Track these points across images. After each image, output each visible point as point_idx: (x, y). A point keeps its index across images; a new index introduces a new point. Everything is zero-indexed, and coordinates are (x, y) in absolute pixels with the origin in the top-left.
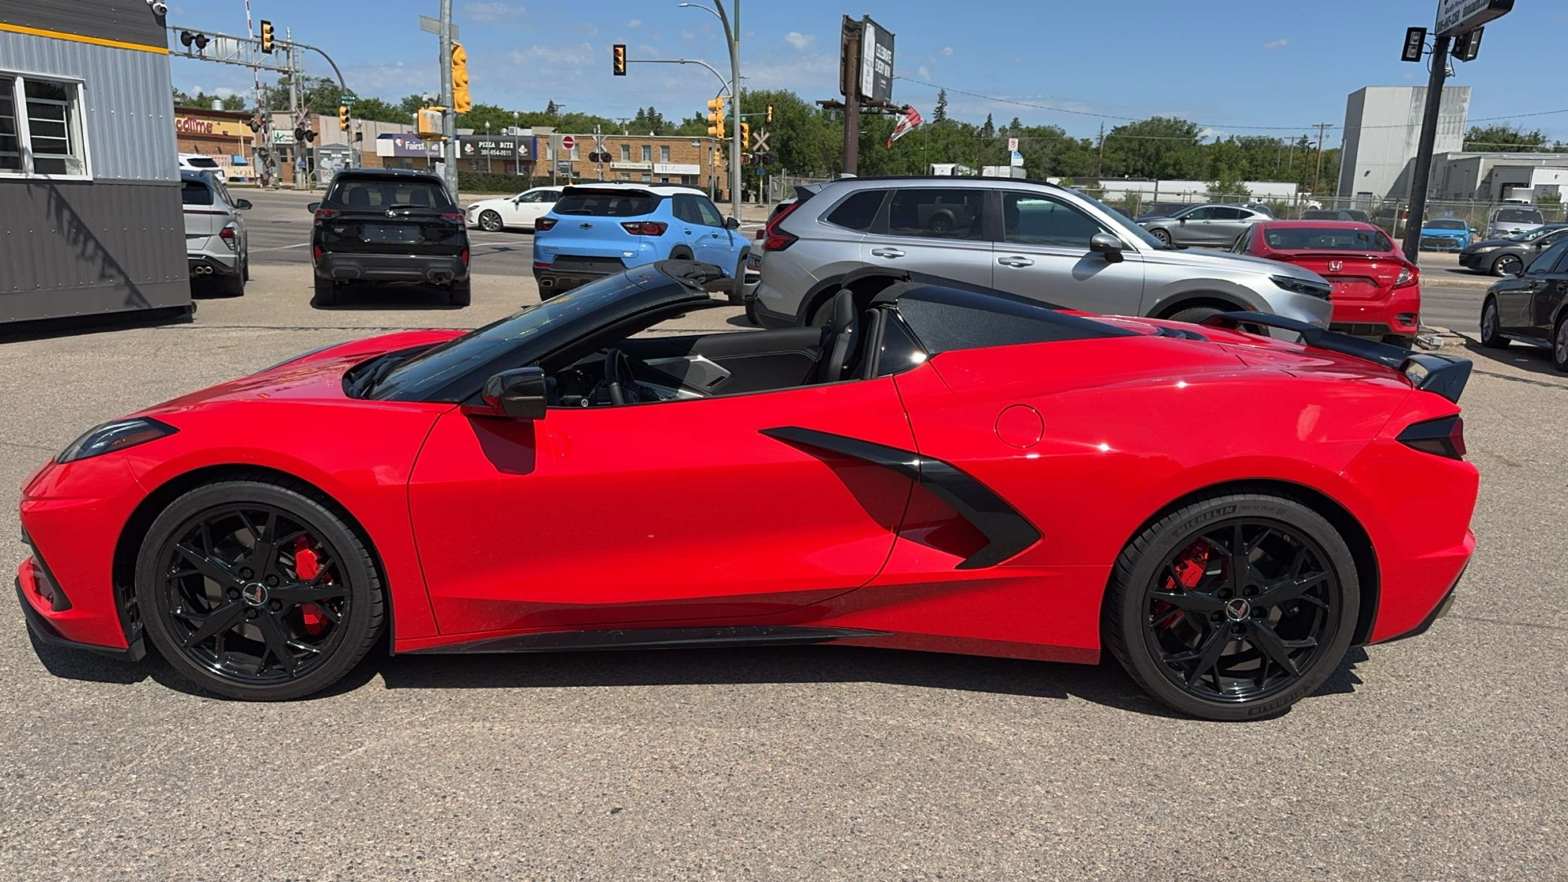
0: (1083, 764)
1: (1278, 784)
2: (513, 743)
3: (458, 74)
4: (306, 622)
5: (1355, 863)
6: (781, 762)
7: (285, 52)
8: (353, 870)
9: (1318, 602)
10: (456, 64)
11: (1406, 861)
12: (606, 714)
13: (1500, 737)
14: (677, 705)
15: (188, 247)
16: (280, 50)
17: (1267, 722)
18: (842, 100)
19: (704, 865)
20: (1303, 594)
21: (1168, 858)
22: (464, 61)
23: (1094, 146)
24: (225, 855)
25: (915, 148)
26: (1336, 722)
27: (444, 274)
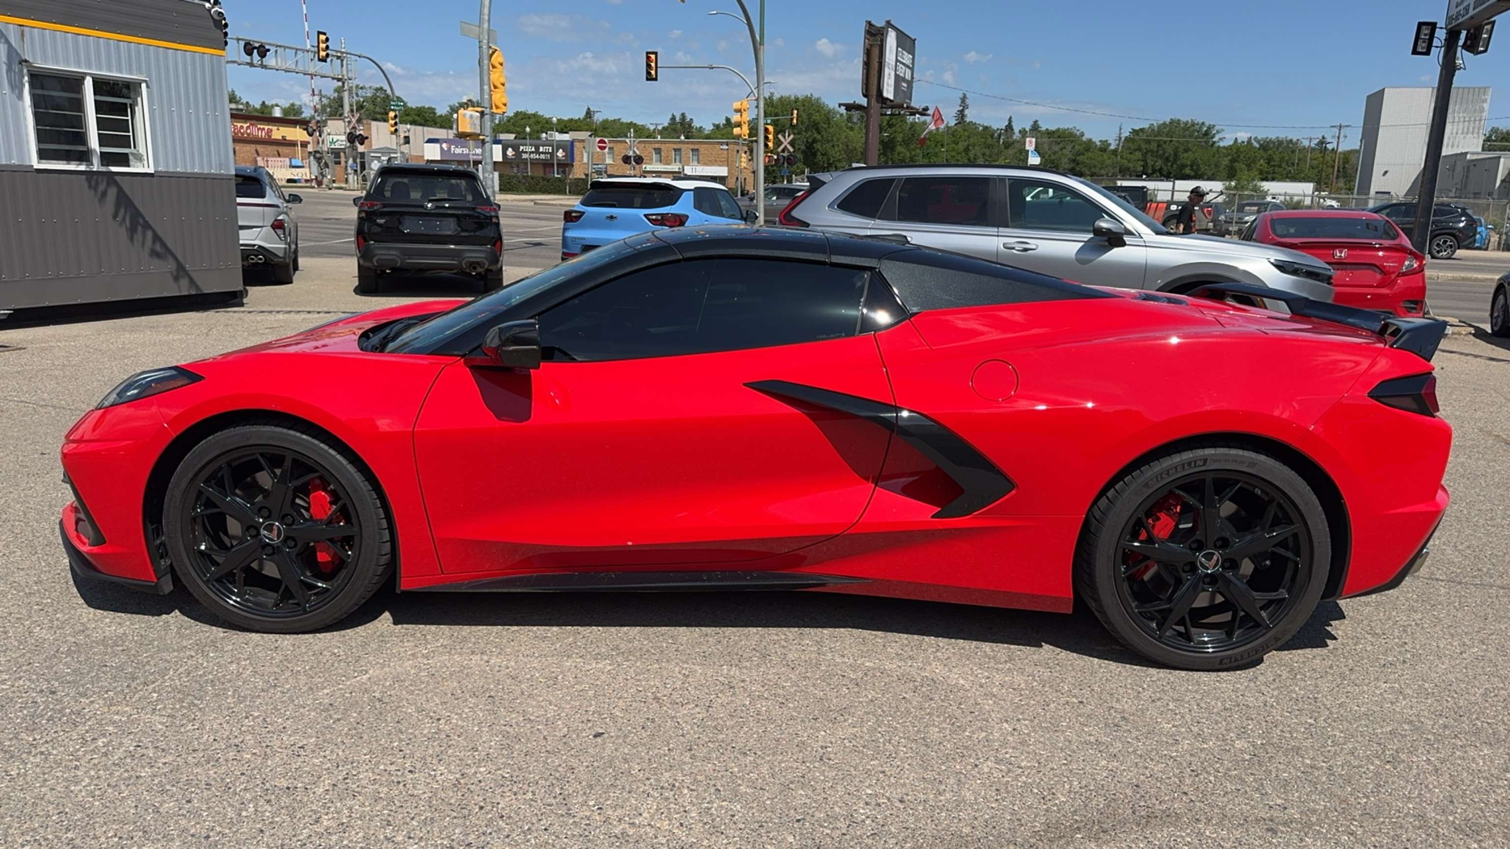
0: (1052, 705)
1: (1244, 728)
2: (508, 674)
3: (496, 76)
4: (319, 560)
5: (1313, 801)
6: (759, 696)
7: (339, 61)
8: (348, 781)
9: (1289, 554)
10: (494, 67)
11: (1365, 800)
12: (597, 652)
13: (1472, 691)
14: (665, 645)
15: (241, 237)
16: (335, 59)
17: (1238, 672)
18: (864, 102)
19: (677, 784)
20: (1274, 546)
21: (1127, 791)
22: (501, 64)
23: (1112, 147)
24: (232, 764)
25: (937, 150)
26: (1308, 674)
27: (478, 263)
